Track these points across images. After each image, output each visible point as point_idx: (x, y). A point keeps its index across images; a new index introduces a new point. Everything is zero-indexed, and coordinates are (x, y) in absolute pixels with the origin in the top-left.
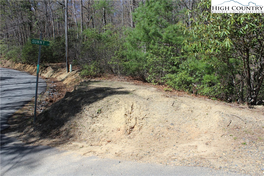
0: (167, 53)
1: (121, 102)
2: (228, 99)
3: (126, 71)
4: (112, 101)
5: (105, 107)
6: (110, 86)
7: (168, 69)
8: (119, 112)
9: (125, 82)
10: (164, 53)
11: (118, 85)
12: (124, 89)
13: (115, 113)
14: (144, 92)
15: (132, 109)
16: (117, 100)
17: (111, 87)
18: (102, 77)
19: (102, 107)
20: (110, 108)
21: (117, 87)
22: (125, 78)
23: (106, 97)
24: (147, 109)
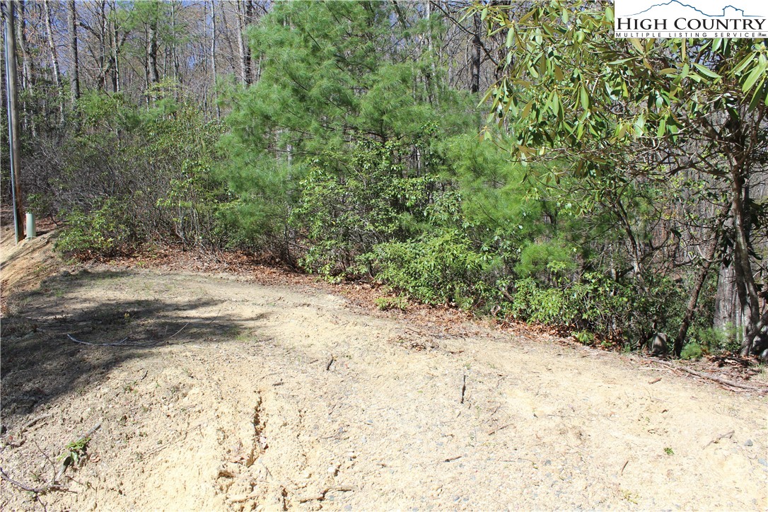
0: (375, 164)
1: (195, 390)
2: (654, 338)
3: (226, 234)
4: (151, 387)
5: (113, 425)
6: (161, 291)
7: (384, 225)
8: (189, 454)
9: (221, 275)
10: (366, 166)
11: (194, 285)
12: (215, 308)
13: (165, 465)
14: (305, 324)
15: (257, 433)
16: (175, 382)
17: (167, 298)
18: (135, 257)
19: (93, 428)
20: (138, 433)
21: (186, 299)
22: (221, 260)
23: (124, 364)
24: (336, 426)
